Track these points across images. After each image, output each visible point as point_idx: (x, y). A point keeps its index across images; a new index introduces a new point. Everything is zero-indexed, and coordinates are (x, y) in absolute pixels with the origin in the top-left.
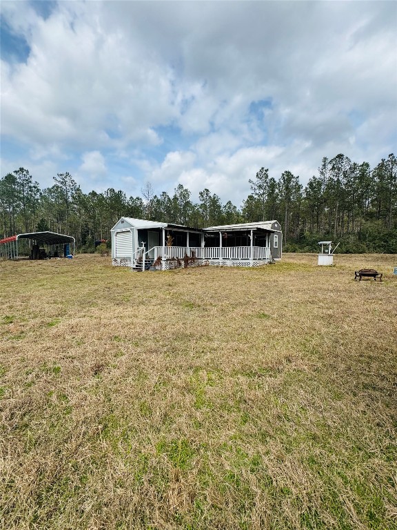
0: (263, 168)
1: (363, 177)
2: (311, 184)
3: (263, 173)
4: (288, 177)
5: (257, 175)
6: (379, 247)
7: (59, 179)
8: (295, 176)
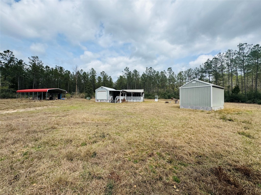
0: (127, 67)
1: (157, 75)
2: (143, 75)
3: (127, 69)
4: (135, 71)
5: (125, 70)
6: (163, 97)
7: (32, 59)
8: (138, 71)
